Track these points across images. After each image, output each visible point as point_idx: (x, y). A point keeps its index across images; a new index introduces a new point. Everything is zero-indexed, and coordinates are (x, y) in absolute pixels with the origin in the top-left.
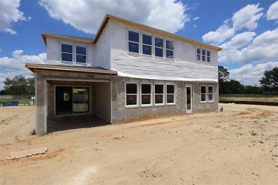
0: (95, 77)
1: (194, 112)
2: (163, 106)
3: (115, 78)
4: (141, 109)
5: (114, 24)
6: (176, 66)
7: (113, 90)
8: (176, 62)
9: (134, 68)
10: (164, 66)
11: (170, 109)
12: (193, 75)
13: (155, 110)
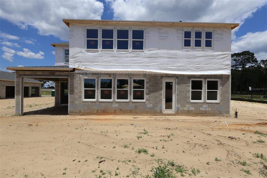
0: (56, 74)
1: (177, 113)
2: (127, 102)
3: (73, 74)
4: (98, 103)
5: (73, 26)
6: (146, 58)
7: (70, 85)
8: (147, 52)
9: (92, 64)
10: (129, 59)
11: (136, 106)
12: (176, 66)
13: (117, 105)
